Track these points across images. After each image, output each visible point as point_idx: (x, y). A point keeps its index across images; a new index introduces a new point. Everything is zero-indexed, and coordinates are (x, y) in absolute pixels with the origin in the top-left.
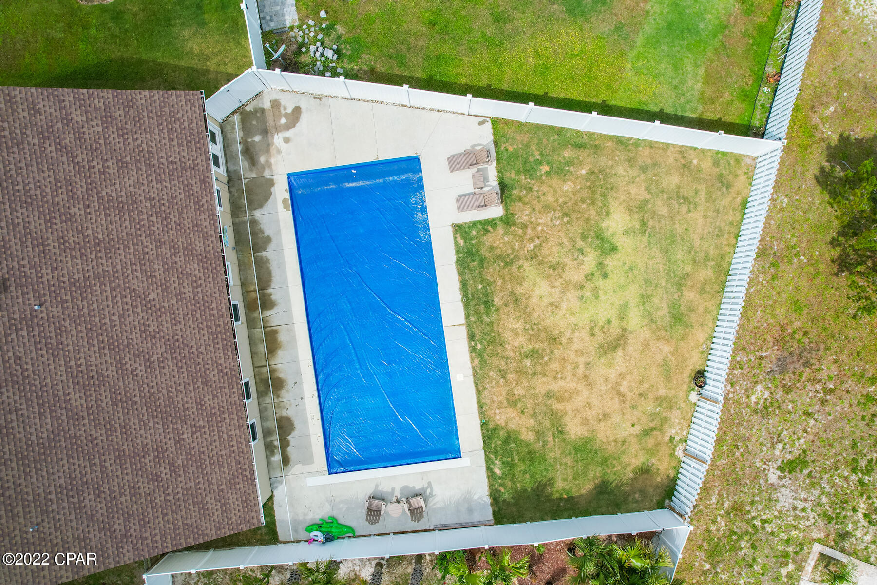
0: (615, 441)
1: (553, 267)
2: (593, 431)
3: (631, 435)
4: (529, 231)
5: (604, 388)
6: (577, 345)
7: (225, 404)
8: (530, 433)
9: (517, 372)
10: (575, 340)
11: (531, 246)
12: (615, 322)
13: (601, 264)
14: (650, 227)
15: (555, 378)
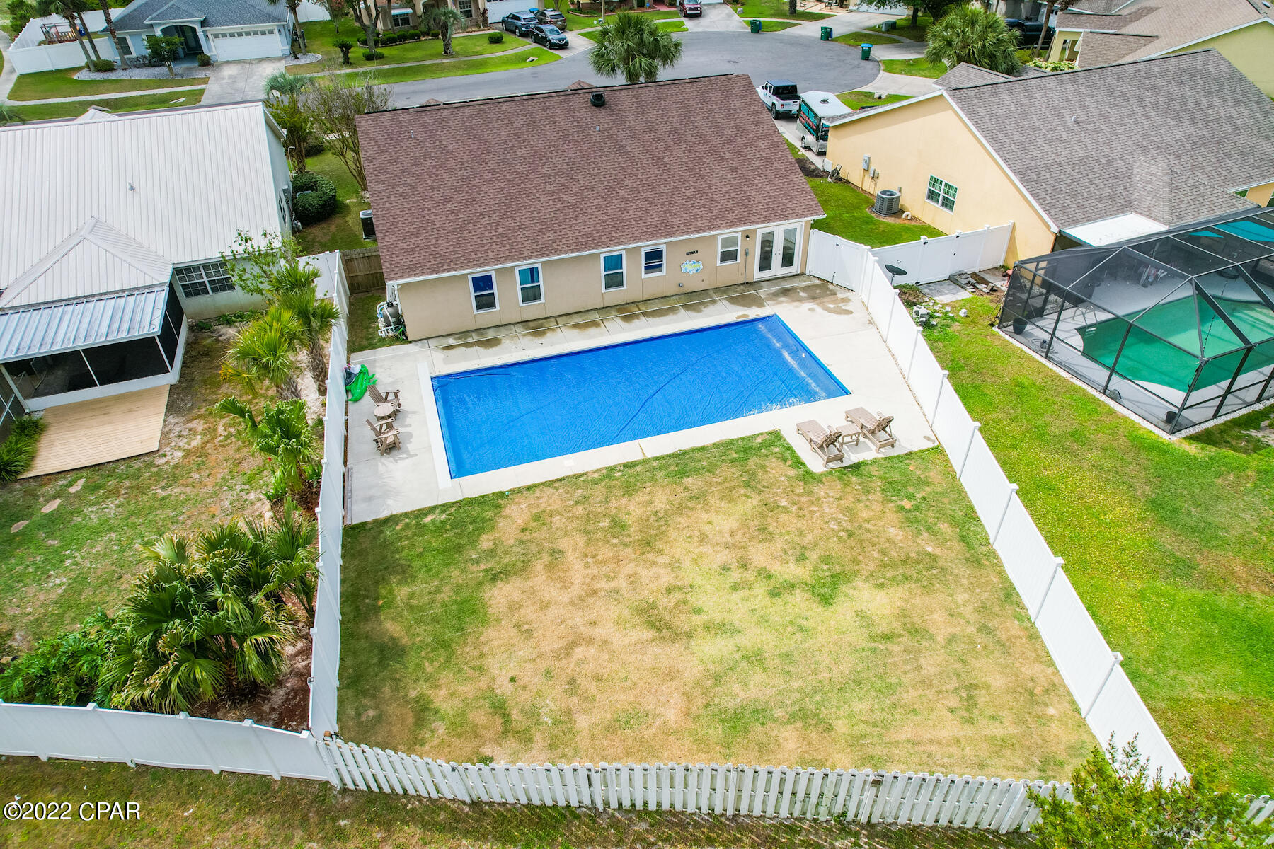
0: (482, 656)
1: (762, 529)
2: (499, 621)
3: (494, 680)
4: (804, 499)
5: (578, 621)
6: (645, 574)
7: (520, 246)
8: (491, 543)
9: (588, 514)
10: (654, 570)
11: (784, 503)
12: (698, 620)
13: (793, 586)
14: (890, 648)
15: (586, 555)
